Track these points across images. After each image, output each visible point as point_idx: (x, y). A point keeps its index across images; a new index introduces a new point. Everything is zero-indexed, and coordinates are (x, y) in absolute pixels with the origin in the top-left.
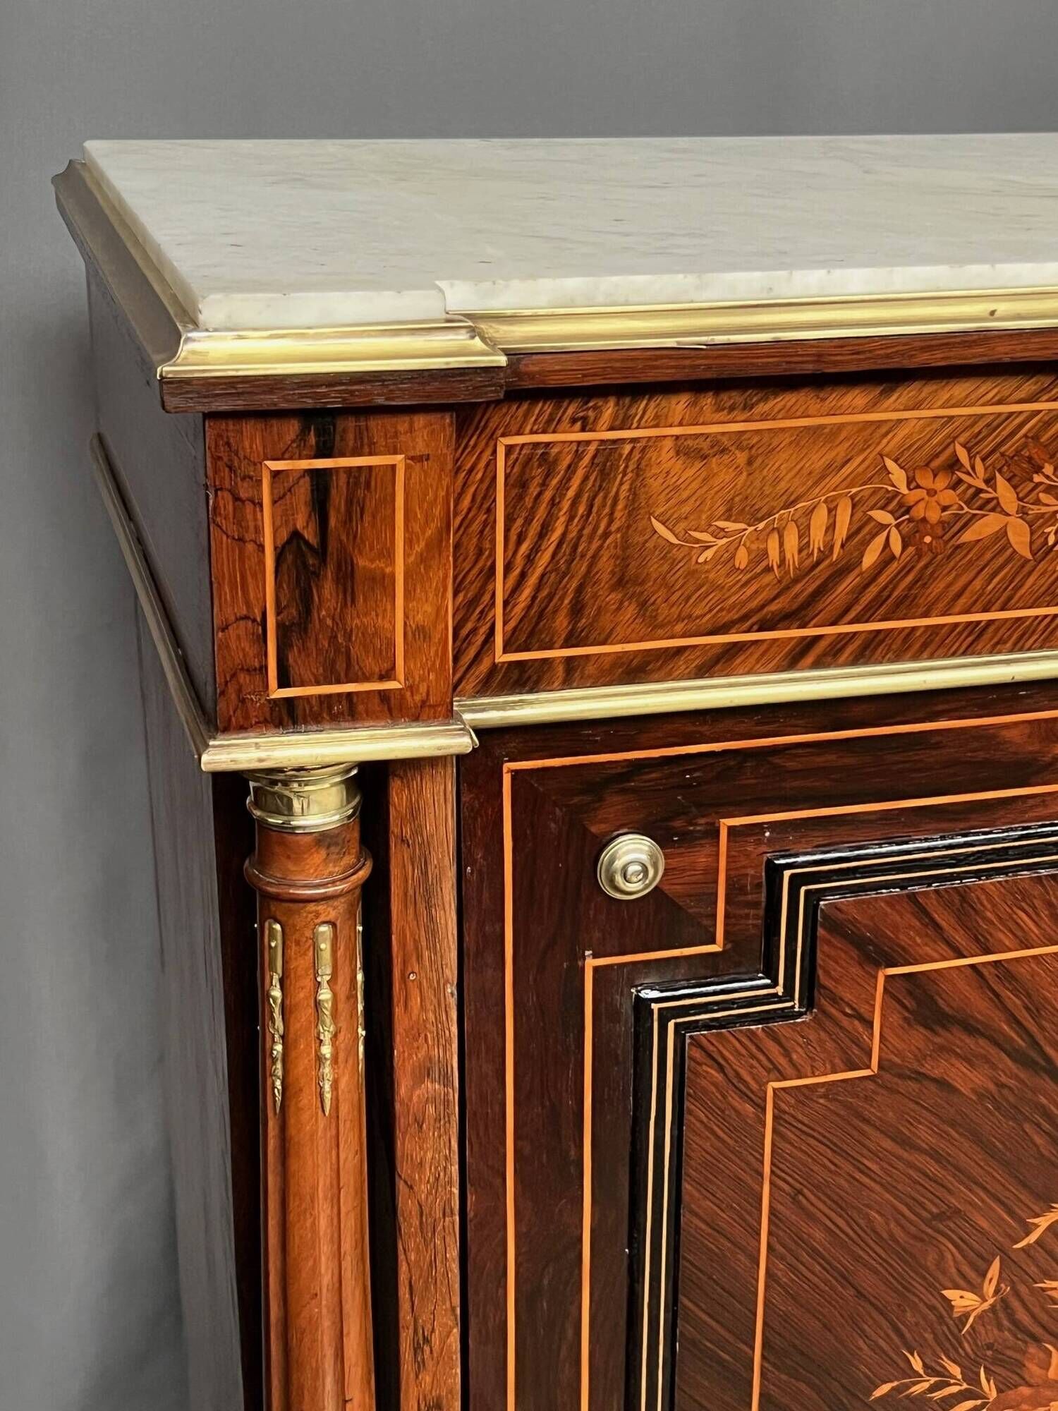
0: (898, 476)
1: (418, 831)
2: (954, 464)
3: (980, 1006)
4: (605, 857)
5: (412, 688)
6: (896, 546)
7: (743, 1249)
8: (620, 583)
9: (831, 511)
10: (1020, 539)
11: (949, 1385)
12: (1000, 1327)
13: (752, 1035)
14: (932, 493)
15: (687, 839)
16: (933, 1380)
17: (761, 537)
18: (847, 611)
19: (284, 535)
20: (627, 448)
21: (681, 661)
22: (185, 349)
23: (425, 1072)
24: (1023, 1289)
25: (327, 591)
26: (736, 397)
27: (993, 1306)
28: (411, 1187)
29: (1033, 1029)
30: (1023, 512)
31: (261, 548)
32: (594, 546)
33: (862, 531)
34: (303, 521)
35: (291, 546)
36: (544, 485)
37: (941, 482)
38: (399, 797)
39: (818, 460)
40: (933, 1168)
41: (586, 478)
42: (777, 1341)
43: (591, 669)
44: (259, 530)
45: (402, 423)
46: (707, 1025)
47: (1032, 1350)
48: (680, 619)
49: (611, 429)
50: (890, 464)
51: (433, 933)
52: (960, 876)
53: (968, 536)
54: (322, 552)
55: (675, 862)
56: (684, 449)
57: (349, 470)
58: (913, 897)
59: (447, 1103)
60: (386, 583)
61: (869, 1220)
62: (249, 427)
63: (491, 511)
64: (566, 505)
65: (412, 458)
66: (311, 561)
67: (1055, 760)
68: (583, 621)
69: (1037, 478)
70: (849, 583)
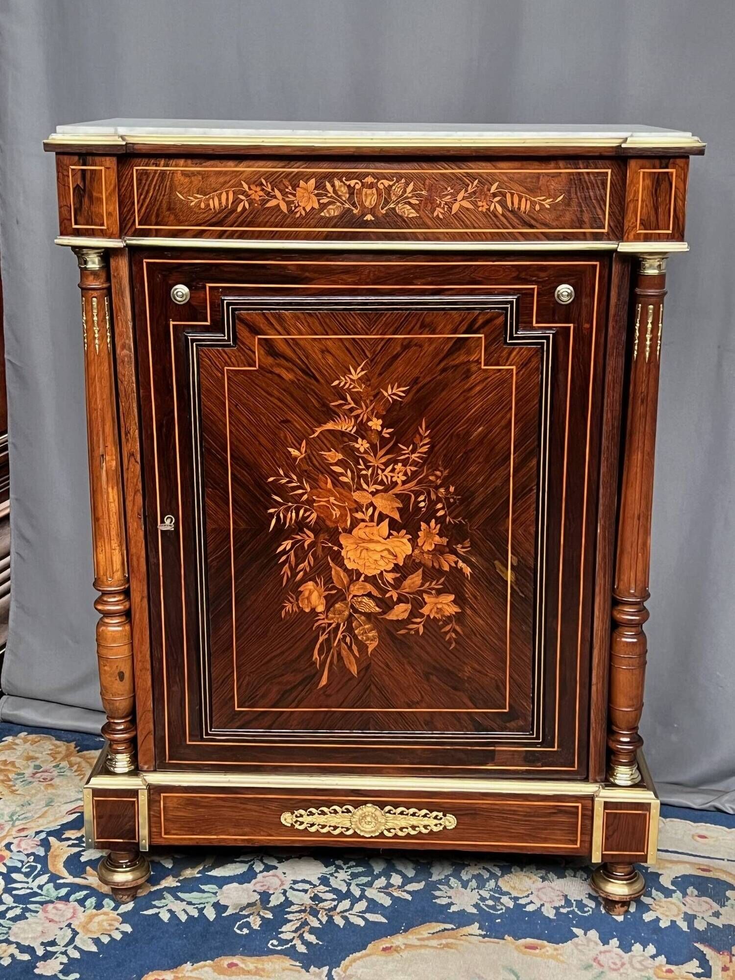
0: (246, 186)
1: (118, 274)
2: (262, 184)
3: (289, 352)
4: (172, 291)
5: (108, 228)
6: (247, 206)
7: (221, 421)
8: (169, 209)
9: (227, 194)
10: (284, 207)
11: (293, 482)
12: (308, 464)
13: (218, 351)
14: (256, 192)
15: (197, 289)
16: (288, 479)
17: (208, 200)
18: (235, 223)
19: (75, 185)
20: (169, 172)
21: (188, 233)
22: (51, 137)
23: (123, 347)
24: (314, 453)
25: (86, 200)
26: (198, 161)
27: (305, 457)
28: (122, 382)
29: (306, 361)
30: (283, 199)
31: (69, 188)
32: (161, 197)
33: (237, 201)
34: (79, 182)
35: (77, 188)
36: (146, 180)
37: (258, 189)
38: (113, 263)
39: (222, 180)
40: (279, 404)
41: (157, 180)
42: (235, 455)
43: (163, 233)
44: (69, 183)
45: (103, 159)
46: (205, 346)
47: (320, 476)
48: (186, 221)
49: (164, 166)
50: (243, 182)
51: (124, 304)
52: (279, 309)
53: (267, 205)
54: (84, 190)
55: (192, 295)
56: (184, 173)
57: (90, 170)
58: (264, 314)
59: (131, 357)
60: (100, 200)
61: (261, 419)
62: (66, 157)
63: (133, 186)
64: (153, 186)
65: (106, 168)
66: (82, 192)
67: (307, 277)
68: (159, 219)
69: (287, 190)
70: (234, 215)
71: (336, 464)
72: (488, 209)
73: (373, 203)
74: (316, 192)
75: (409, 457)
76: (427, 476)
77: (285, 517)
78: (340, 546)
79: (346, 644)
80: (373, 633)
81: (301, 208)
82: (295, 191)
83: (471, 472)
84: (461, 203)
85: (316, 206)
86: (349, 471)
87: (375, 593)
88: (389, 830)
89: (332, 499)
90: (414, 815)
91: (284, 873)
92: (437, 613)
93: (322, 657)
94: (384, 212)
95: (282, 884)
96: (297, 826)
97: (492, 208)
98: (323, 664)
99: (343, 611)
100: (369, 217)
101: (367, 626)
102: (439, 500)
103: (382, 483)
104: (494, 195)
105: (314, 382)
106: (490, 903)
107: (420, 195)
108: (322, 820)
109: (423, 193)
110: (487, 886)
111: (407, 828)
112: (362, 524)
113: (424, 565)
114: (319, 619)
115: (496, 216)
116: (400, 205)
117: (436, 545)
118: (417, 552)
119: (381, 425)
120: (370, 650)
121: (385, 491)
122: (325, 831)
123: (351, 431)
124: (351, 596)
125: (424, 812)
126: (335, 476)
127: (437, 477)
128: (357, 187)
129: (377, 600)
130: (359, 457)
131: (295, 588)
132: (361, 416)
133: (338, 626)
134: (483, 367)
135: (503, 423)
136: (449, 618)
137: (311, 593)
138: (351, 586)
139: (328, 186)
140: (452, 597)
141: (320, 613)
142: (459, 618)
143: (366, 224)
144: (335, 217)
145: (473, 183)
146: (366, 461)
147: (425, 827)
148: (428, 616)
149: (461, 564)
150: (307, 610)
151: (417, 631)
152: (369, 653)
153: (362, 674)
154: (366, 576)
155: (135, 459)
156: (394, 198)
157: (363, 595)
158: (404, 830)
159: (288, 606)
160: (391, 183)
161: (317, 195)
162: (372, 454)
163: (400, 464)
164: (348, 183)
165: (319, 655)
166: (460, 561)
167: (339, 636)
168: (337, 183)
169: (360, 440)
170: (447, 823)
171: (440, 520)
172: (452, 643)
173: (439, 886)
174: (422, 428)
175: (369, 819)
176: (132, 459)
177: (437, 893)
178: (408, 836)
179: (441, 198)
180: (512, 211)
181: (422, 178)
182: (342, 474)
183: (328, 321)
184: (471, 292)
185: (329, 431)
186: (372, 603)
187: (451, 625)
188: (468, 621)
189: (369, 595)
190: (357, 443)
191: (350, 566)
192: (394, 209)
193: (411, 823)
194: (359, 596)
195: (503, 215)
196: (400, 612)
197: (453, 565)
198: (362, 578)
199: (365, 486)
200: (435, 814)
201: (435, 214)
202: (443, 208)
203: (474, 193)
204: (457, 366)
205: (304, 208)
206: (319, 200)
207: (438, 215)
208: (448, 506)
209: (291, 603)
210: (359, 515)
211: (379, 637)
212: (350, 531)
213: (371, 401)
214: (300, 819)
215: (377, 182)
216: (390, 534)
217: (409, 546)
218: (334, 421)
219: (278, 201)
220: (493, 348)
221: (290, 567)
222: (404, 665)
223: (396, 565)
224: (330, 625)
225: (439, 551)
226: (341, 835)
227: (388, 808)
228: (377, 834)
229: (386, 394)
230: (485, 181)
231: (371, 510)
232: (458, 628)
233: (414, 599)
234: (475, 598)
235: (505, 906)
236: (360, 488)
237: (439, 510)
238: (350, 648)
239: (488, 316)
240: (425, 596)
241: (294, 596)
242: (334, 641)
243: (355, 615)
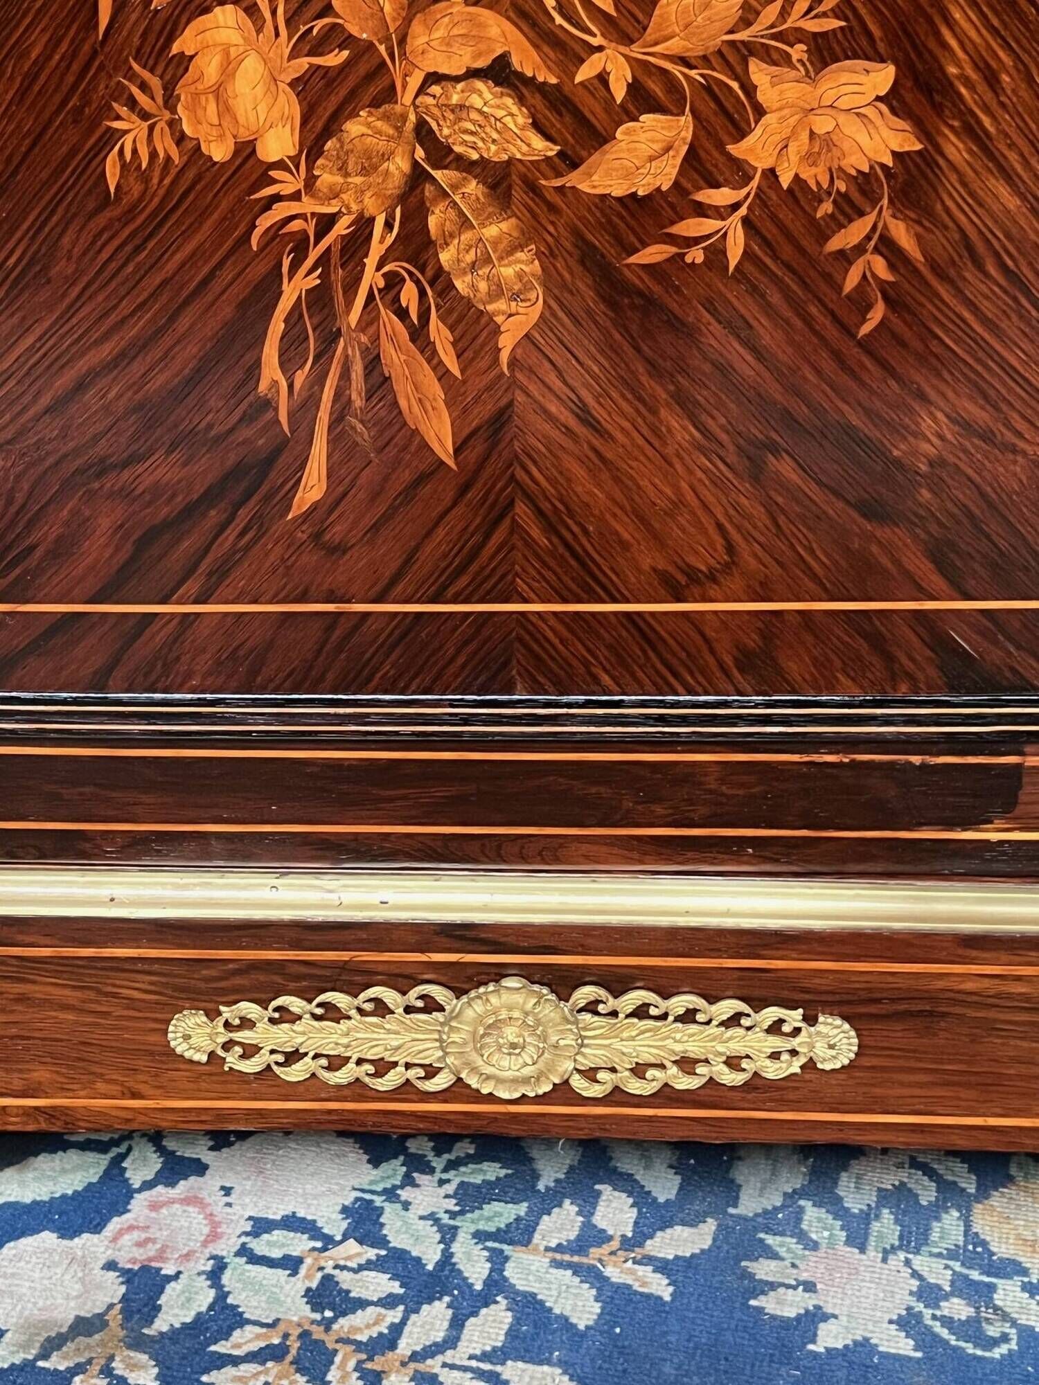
79: (403, 314)
80: (521, 264)
87: (527, 61)
88: (590, 1074)
90: (688, 1017)
91: (227, 1191)
92: (810, 158)
93: (300, 378)
95: (214, 1236)
96: (232, 1060)
98: (305, 408)
99: (386, 157)
101: (492, 231)
106: (959, 1309)
108: (329, 1038)
110: (935, 1236)
111: (662, 1066)
114: (277, 198)
120: (506, 343)
122: (341, 1077)
124: (415, 81)
125: (728, 1007)
129: (537, 100)
131: (157, 40)
133: (364, 225)
136: (865, 183)
137: (229, 67)
138: (417, 27)
140: (883, 77)
141: (280, 165)
142: (908, 182)
147: (733, 1063)
148: (771, 174)
150: (219, 152)
151: (717, 253)
152: (504, 356)
153: (473, 454)
157: (472, 73)
158: (650, 1073)
159: (132, 134)
165: (288, 362)
167: (371, 277)
170: (821, 1051)
172: (870, 307)
173: (770, 1240)
175: (511, 1034)
177: (763, 1269)
178: (666, 1095)
186: (513, 116)
187: (870, 220)
188: (951, 198)
189: (501, 72)
193: (678, 1048)
194: (457, 79)
196: (642, 155)
200: (772, 1013)
209: (145, 116)
211: (550, 280)
214: (243, 1036)
222: (654, 412)
224: (327, 224)
226: (406, 1090)
227: (586, 993)
228: (547, 1088)
232: (902, 234)
233: (709, 89)
234: (992, 79)
235: (1014, 1323)
238: (419, 334)
240: (759, 73)
241: (155, 82)
242: (349, 304)
243: (437, 174)
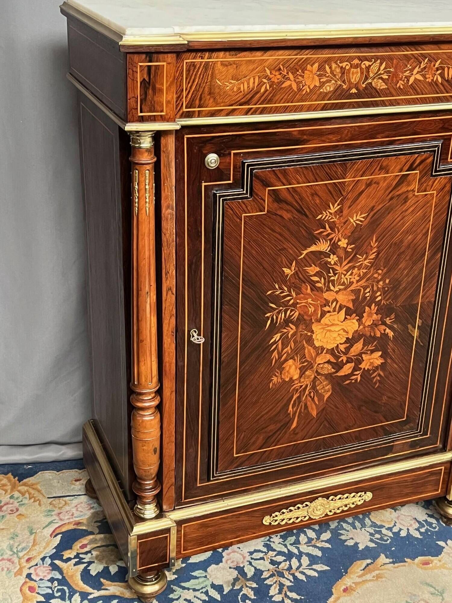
0: (268, 72)
1: (167, 150)
2: (280, 69)
3: (289, 198)
4: (206, 159)
5: (167, 114)
6: (268, 88)
7: (238, 255)
9: (254, 79)
10: (294, 87)
11: (284, 292)
12: (296, 279)
13: (239, 202)
14: (275, 75)
15: (224, 155)
16: (281, 291)
17: (239, 84)
18: (258, 102)
19: (142, 79)
20: (211, 63)
21: (223, 112)
22: (124, 39)
23: (168, 207)
24: (301, 269)
25: (150, 91)
26: (233, 53)
27: (294, 273)
28: (165, 235)
29: (301, 204)
30: (295, 80)
31: (137, 82)
32: (204, 85)
33: (261, 84)
34: (146, 77)
35: (143, 82)
36: (194, 71)
37: (277, 73)
38: (163, 141)
39: (251, 67)
40: (279, 237)
41: (202, 70)
42: (246, 279)
43: (203, 113)
44: (137, 78)
45: (166, 55)
46: (229, 199)
47: (303, 285)
48: (222, 102)
49: (208, 59)
50: (266, 69)
51: (170, 173)
52: (284, 166)
53: (283, 86)
54: (149, 83)
55: (221, 161)
56: (222, 64)
57: (155, 66)
58: (274, 170)
59: (173, 215)
60: (161, 90)
61: (265, 250)
62: (136, 56)
63: (182, 76)
64: (198, 76)
65: (168, 63)
66: (147, 85)
67: (304, 140)
68: (202, 102)
69: (298, 73)
70: (258, 96)
71: (315, 275)
72: (433, 80)
73: (357, 80)
74: (318, 73)
75: (362, 263)
76: (373, 274)
77: (277, 318)
78: (312, 332)
79: (311, 397)
80: (329, 387)
81: (307, 86)
82: (304, 73)
83: (401, 268)
84: (416, 76)
85: (318, 84)
86: (322, 279)
87: (333, 360)
88: (331, 511)
89: (310, 300)
90: (347, 497)
92: (370, 366)
93: (294, 409)
94: (364, 86)
95: (244, 558)
96: (273, 523)
97: (435, 79)
98: (294, 414)
99: (311, 375)
100: (354, 91)
101: (324, 383)
102: (378, 289)
103: (343, 284)
104: (437, 69)
105: (305, 218)
107: (389, 72)
108: (289, 515)
109: (391, 70)
110: (366, 523)
111: (342, 507)
112: (328, 314)
113: (365, 336)
114: (295, 384)
115: (437, 85)
116: (375, 80)
117: (373, 320)
118: (361, 327)
119: (347, 243)
120: (325, 399)
121: (345, 289)
122: (291, 521)
123: (326, 250)
124: (316, 365)
125: (353, 494)
126: (313, 284)
127: (379, 274)
128: (347, 68)
129: (332, 364)
130: (330, 268)
131: (280, 366)
132: (334, 239)
133: (307, 386)
134: (416, 194)
135: (424, 231)
136: (377, 368)
137: (290, 368)
138: (317, 358)
139: (327, 68)
140: (380, 353)
141: (296, 380)
142: (383, 366)
143: (351, 96)
144: (330, 92)
145: (424, 61)
146: (334, 270)
147: (353, 503)
148: (364, 368)
149: (388, 331)
150: (287, 380)
151: (356, 380)
153: (319, 415)
154: (327, 349)
155: (172, 292)
156: (371, 75)
157: (325, 363)
158: (340, 508)
159: (275, 379)
160: (370, 63)
161: (318, 76)
162: (339, 265)
163: (356, 269)
164: (341, 65)
166: (387, 329)
167: (307, 392)
168: (334, 66)
169: (332, 256)
170: (366, 498)
171: (378, 304)
172: (377, 383)
173: (340, 532)
174: (373, 242)
175: (319, 507)
176: (170, 292)
178: (343, 511)
179: (403, 73)
180: (448, 81)
181: (390, 58)
182: (318, 282)
183: (318, 171)
184: (412, 141)
185: (311, 252)
186: (330, 367)
187: (377, 372)
188: (388, 367)
189: (329, 362)
190: (330, 258)
191: (317, 344)
192: (371, 83)
193: (345, 503)
194: (322, 364)
195: (442, 84)
196: (347, 369)
197: (383, 332)
198: (325, 351)
199: (332, 288)
200: (360, 494)
201: (398, 85)
202: (404, 80)
203: (425, 68)
204: (399, 195)
205: (309, 86)
206: (320, 79)
207: (400, 86)
208: (384, 293)
209: (277, 376)
210: (326, 309)
211: (333, 388)
212: (319, 321)
213: (342, 227)
214: (276, 518)
215: (361, 63)
216: (346, 318)
217: (357, 323)
218: (316, 244)
219: (291, 83)
220: (423, 180)
221: (278, 353)
222: (346, 404)
223: (347, 338)
224: (301, 386)
225: (375, 325)
226: (302, 521)
227: (331, 498)
228: (324, 515)
229: (352, 221)
230: (433, 59)
231: (334, 304)
232: (382, 373)
233: (357, 359)
234: (394, 351)
235: (388, 536)
236: (329, 289)
237: (378, 296)
238: (313, 399)
239: (423, 157)
240: (363, 356)
241: (279, 372)
242: (303, 397)
243: (318, 377)
